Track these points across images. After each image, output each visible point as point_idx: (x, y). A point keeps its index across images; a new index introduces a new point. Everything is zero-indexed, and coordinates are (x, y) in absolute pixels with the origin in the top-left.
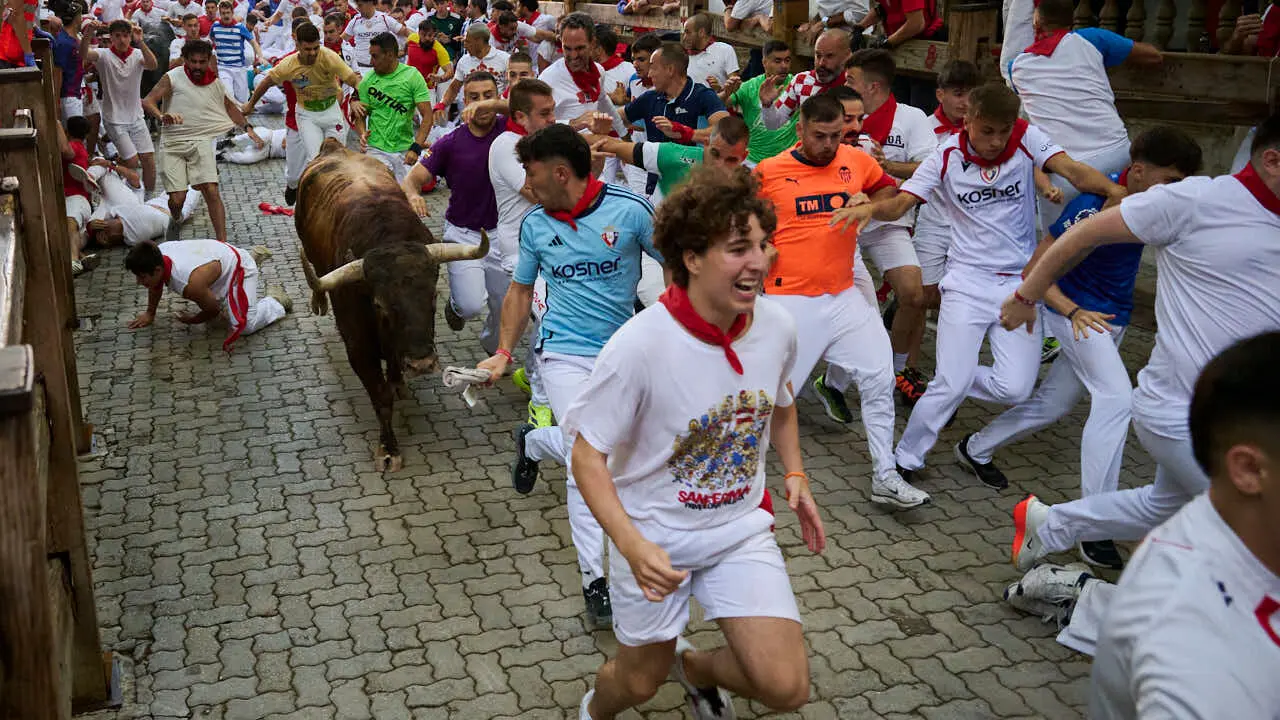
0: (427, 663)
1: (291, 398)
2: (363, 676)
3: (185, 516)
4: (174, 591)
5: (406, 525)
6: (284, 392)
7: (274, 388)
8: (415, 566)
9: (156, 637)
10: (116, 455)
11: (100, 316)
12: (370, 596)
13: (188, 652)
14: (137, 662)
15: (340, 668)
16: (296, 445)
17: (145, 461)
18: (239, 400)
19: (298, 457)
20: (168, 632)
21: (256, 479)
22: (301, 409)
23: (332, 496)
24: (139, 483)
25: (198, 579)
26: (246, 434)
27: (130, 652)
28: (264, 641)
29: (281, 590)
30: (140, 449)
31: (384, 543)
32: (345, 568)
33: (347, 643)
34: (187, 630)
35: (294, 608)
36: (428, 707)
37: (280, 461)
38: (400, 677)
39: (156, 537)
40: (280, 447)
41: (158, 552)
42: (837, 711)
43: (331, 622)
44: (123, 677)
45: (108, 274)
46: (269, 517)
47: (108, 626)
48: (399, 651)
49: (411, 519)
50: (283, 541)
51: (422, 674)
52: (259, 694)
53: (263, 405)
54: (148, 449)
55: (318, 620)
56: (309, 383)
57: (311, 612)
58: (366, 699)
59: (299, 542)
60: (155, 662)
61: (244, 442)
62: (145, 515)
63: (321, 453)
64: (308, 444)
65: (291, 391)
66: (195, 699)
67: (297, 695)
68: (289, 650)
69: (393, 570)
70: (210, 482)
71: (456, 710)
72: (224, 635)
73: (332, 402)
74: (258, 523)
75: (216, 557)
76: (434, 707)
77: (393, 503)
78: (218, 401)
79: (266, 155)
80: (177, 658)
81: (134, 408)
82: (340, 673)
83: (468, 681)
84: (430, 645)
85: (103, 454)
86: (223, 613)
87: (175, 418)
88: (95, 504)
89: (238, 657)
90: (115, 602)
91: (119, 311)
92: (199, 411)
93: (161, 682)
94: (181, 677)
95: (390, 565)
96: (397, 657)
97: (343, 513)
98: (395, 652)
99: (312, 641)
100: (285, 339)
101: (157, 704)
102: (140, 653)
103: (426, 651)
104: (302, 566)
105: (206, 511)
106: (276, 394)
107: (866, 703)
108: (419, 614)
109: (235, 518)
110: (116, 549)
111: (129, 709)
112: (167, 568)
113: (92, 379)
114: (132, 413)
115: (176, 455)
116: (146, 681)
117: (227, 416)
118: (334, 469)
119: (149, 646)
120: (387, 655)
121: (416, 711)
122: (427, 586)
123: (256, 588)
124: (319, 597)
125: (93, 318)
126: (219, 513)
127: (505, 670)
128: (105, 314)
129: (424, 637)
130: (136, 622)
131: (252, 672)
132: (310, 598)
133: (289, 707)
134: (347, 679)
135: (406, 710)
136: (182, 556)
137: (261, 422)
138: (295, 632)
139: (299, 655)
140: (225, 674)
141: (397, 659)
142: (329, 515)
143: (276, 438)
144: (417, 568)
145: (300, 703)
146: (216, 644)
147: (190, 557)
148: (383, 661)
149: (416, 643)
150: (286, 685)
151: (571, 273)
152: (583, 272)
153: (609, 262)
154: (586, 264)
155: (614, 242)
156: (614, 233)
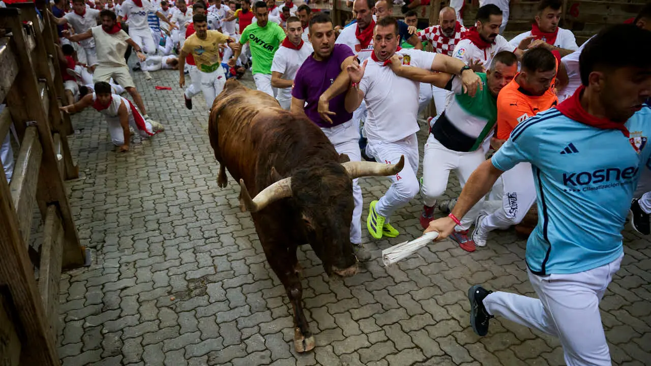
0: (220, 242)
1: (167, 155)
2: (193, 248)
3: (120, 199)
4: (114, 225)
5: (214, 196)
6: (164, 153)
8: (217, 209)
9: (106, 241)
10: (90, 178)
11: (83, 129)
12: (197, 221)
13: (120, 245)
14: (98, 251)
15: (182, 246)
16: (169, 171)
17: (103, 180)
18: (145, 156)
19: (170, 175)
20: (111, 239)
21: (151, 184)
22: (172, 158)
23: (183, 188)
24: (100, 188)
26: (147, 168)
27: (95, 247)
28: (152, 239)
29: (160, 221)
30: (100, 176)
31: (204, 203)
32: (188, 213)
33: (188, 237)
34: (120, 238)
35: (166, 228)
36: (219, 256)
37: (161, 177)
38: (208, 247)
39: (107, 206)
40: (162, 172)
41: (108, 212)
43: (181, 231)
44: (91, 256)
45: (88, 113)
46: (157, 196)
47: (85, 239)
49: (215, 194)
50: (162, 205)
51: (218, 245)
52: (149, 257)
53: (155, 158)
54: (104, 176)
55: (175, 230)
56: (175, 149)
57: (173, 228)
58: (194, 255)
59: (169, 205)
60: (105, 250)
61: (147, 171)
62: (102, 199)
63: (179, 173)
64: (174, 170)
65: (167, 152)
66: (123, 261)
67: (166, 256)
68: (163, 241)
69: (207, 212)
70: (131, 186)
72: (135, 238)
73: (185, 155)
74: (152, 199)
75: (133, 212)
76: (221, 256)
77: (208, 189)
78: (136, 157)
79: (159, 68)
80: (115, 248)
81: (98, 161)
82: (184, 247)
83: (236, 246)
84: (221, 236)
85: (84, 178)
86: (134, 231)
87: (116, 164)
88: (80, 196)
89: (141, 245)
90: (89, 230)
91: (92, 127)
92: (127, 161)
93: (108, 256)
94: (117, 254)
95: (206, 210)
97: (188, 193)
98: (206, 239)
99: (172, 238)
101: (105, 264)
102: (99, 247)
103: (220, 238)
105: (129, 196)
106: (161, 154)
108: (216, 225)
109: (142, 198)
110: (90, 212)
111: (93, 266)
112: (111, 218)
113: (80, 152)
114: (97, 163)
115: (116, 177)
116: (101, 257)
117: (139, 162)
118: (184, 178)
119: (103, 245)
120: (203, 240)
121: (214, 258)
122: (221, 216)
123: (150, 222)
124: (176, 223)
125: (81, 130)
126: (135, 196)
127: (251, 242)
128: (86, 128)
129: (219, 233)
130: (97, 237)
131: (147, 250)
132: (172, 223)
133: (163, 260)
134: (187, 250)
135: (210, 258)
136: (118, 212)
137: (154, 164)
138: (166, 236)
139: (167, 243)
140: (136, 251)
141: (208, 241)
142: (182, 195)
143: (160, 169)
144: (217, 210)
145: (167, 259)
146: (132, 242)
147: (121, 213)
148: (202, 242)
149: (216, 235)
150: (161, 253)
151: (587, 180)
152: (601, 178)
153: (632, 168)
154: (606, 170)
155: (641, 147)
156: (642, 138)
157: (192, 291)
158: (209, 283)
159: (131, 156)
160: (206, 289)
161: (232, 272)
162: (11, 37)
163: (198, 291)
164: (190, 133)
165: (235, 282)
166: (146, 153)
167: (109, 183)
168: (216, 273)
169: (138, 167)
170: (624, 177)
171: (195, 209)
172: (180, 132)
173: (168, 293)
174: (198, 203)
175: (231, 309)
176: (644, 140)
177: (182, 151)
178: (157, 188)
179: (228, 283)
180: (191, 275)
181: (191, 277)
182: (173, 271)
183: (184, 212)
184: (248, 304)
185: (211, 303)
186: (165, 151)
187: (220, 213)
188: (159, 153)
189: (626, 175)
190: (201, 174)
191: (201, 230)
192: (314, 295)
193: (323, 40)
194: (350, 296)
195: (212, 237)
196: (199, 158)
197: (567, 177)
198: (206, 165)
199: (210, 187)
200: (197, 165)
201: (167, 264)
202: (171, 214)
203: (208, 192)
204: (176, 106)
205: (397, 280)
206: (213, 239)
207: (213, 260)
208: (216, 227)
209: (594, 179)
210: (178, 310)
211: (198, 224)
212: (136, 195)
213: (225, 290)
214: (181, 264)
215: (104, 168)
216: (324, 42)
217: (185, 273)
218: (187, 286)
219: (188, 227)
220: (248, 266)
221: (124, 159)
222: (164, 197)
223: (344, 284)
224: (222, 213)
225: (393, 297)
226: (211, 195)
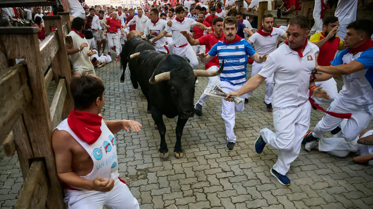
2: (142, 152)
15: (136, 150)
16: (132, 107)
29: (125, 135)
33: (139, 146)
35: (128, 139)
37: (128, 110)
38: (150, 152)
40: (128, 108)
43: (136, 141)
57: (132, 140)
61: (120, 106)
64: (135, 107)
68: (125, 147)
96: (151, 148)
99: (131, 145)
117: (116, 101)
120: (148, 148)
124: (133, 137)
133: (125, 157)
134: (138, 152)
137: (125, 103)
138: (127, 143)
139: (128, 148)
141: (151, 149)
143: (128, 106)
145: (127, 156)
150: (124, 153)
157: (139, 176)
158: (149, 172)
160: (147, 175)
161: (163, 167)
162: (56, 31)
163: (142, 176)
165: (164, 173)
168: (154, 167)
173: (126, 175)
175: (160, 188)
179: (160, 174)
180: (139, 167)
181: (140, 168)
182: (130, 164)
184: (170, 187)
185: (149, 184)
191: (147, 142)
192: (209, 186)
194: (232, 188)
201: (127, 160)
205: (263, 182)
207: (153, 160)
210: (130, 186)
211: (146, 138)
213: (158, 177)
214: (134, 160)
217: (136, 165)
218: (137, 173)
219: (140, 140)
220: (172, 165)
223: (229, 181)
225: (259, 192)
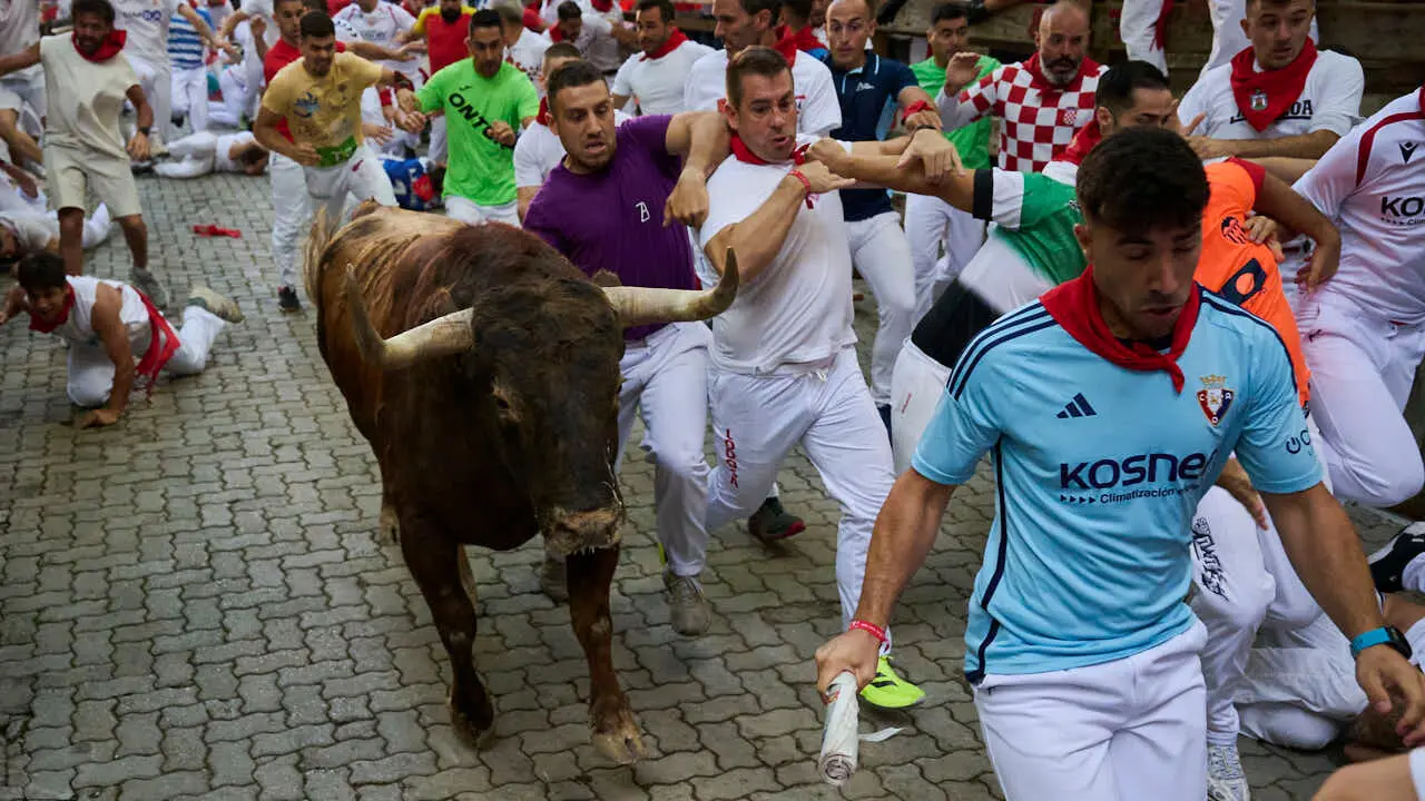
0: (378, 735)
1: (223, 443)
2: (297, 751)
3: (80, 578)
4: (65, 660)
5: (362, 584)
6: (216, 436)
7: (205, 432)
8: (371, 628)
9: (36, 711)
12: (311, 663)
13: (75, 729)
14: (10, 741)
15: (264, 744)
16: (227, 496)
17: (33, 515)
18: (159, 445)
19: (230, 509)
20: (53, 707)
21: (174, 535)
22: (238, 454)
23: (269, 552)
24: (25, 540)
25: (94, 647)
26: (165, 483)
28: (172, 715)
29: (199, 658)
30: (26, 502)
31: (332, 603)
32: (282, 633)
33: (280, 716)
34: (76, 704)
35: (217, 681)
36: (377, 784)
37: (206, 512)
38: (341, 752)
39: (43, 599)
40: (206, 498)
41: (44, 616)
42: (881, 780)
43: (260, 692)
46: (190, 575)
48: (345, 723)
49: (365, 576)
50: (205, 603)
51: (372, 747)
52: (163, 773)
53: (188, 451)
54: (38, 501)
55: (244, 691)
56: (249, 425)
57: (236, 682)
58: (299, 777)
59: (225, 604)
60: (32, 740)
61: (162, 492)
62: (29, 576)
63: (259, 504)
64: (242, 494)
65: (225, 435)
66: (82, 779)
67: (212, 774)
68: (205, 724)
69: (341, 634)
70: (116, 538)
71: (411, 786)
72: (123, 708)
73: (277, 447)
74: (174, 583)
75: (118, 621)
76: (385, 784)
77: (346, 559)
78: (131, 446)
79: (209, 168)
80: (60, 737)
81: (21, 455)
82: (268, 748)
83: (428, 755)
84: (384, 716)
86: (122, 685)
87: (73, 467)
89: (141, 733)
92: (106, 458)
93: (39, 761)
94: (66, 756)
95: (339, 629)
96: (340, 729)
97: (283, 571)
98: (338, 724)
99: (234, 714)
100: (220, 376)
101: (31, 787)
102: (14, 730)
103: (378, 722)
104: (227, 631)
105: (108, 570)
106: (206, 438)
107: (917, 770)
108: (369, 681)
109: (145, 578)
112: (53, 636)
114: (18, 462)
115: (73, 508)
116: (20, 762)
117: (140, 462)
118: (274, 522)
119: (26, 724)
120: (329, 727)
121: (361, 790)
122: (385, 651)
123: (167, 656)
124: (245, 664)
126: (124, 572)
129: (375, 706)
130: (11, 696)
131: (156, 749)
132: (235, 666)
133: (202, 787)
134: (276, 756)
135: (348, 789)
136: (75, 621)
137: (184, 470)
138: (213, 704)
139: (219, 730)
140: (121, 752)
141: (341, 732)
142: (265, 574)
143: (202, 488)
144: (372, 631)
145: (216, 782)
146: (113, 719)
147: (84, 623)
148: (322, 734)
149: (366, 714)
150: (199, 763)
151: (1110, 479)
152: (1138, 475)
153: (1200, 456)
154: (1148, 459)
155: (1220, 413)
156: (1224, 392)
159: (115, 443)
164: (293, 377)
166: (163, 433)
167: (51, 523)
169: (135, 477)
170: (1183, 476)
171: (305, 624)
172: (266, 371)
174: (312, 603)
176: (1228, 396)
177: (267, 432)
178: (191, 551)
183: (270, 630)
186: (216, 430)
187: (382, 640)
188: (199, 437)
189: (1187, 472)
190: (324, 510)
191: (321, 694)
193: (588, 126)
195: (355, 719)
196: (320, 458)
197: (1070, 471)
198: (339, 482)
199: (352, 555)
200: (315, 481)
202: (231, 637)
203: (346, 569)
204: (254, 288)
206: (357, 725)
208: (369, 686)
209: (1124, 476)
211: (313, 673)
212: (126, 568)
215: (37, 476)
216: (589, 131)
219: (282, 682)
221: (95, 450)
222: (212, 579)
224: (387, 640)
226: (354, 579)
